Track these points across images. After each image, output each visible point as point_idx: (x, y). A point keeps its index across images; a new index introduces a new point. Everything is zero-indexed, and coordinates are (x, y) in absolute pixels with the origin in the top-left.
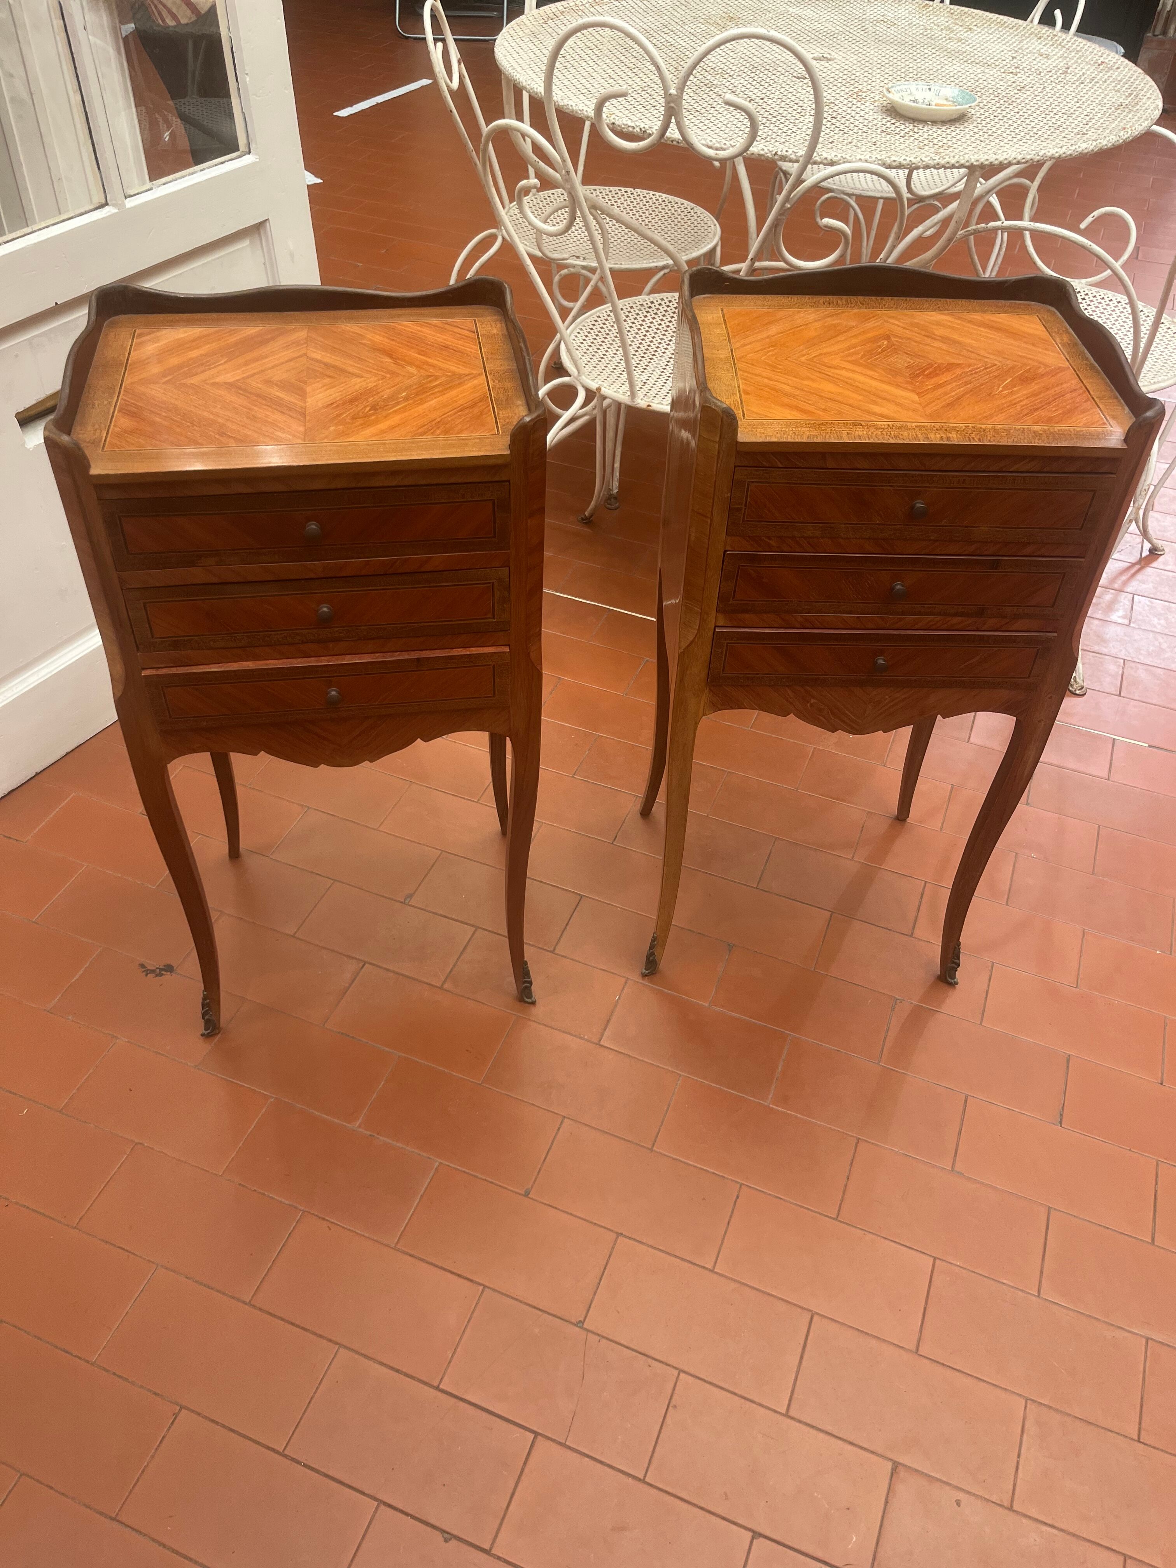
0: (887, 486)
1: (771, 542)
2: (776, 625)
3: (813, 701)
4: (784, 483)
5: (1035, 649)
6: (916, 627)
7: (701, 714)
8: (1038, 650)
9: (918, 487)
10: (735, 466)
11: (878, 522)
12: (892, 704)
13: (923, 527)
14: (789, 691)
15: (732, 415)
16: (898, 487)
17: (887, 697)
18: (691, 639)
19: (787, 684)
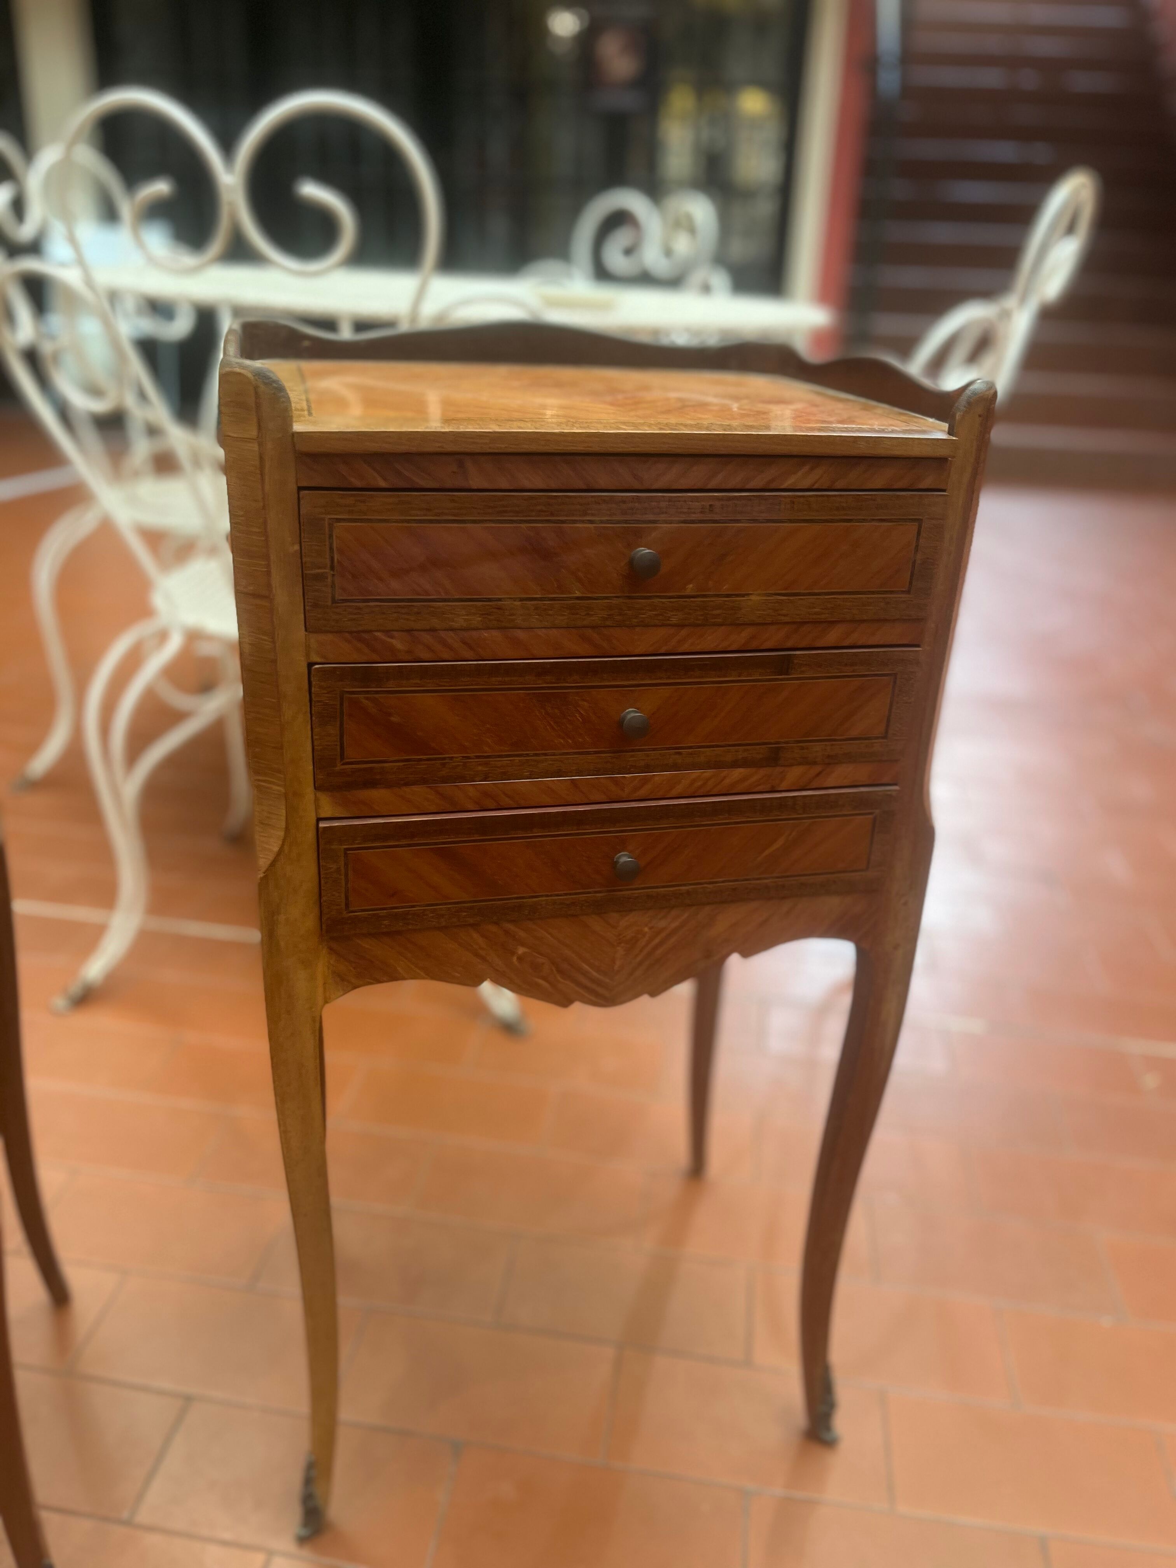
0: (583, 522)
1: (394, 641)
2: (433, 808)
3: (521, 950)
4: (397, 521)
5: (871, 816)
6: (674, 793)
7: (320, 1000)
8: (875, 820)
9: (638, 522)
10: (300, 489)
11: (578, 594)
12: (657, 941)
13: (656, 600)
14: (475, 935)
15: (274, 381)
16: (602, 522)
17: (646, 929)
18: (276, 849)
19: (471, 921)
